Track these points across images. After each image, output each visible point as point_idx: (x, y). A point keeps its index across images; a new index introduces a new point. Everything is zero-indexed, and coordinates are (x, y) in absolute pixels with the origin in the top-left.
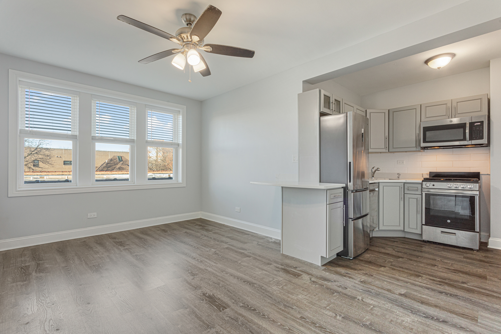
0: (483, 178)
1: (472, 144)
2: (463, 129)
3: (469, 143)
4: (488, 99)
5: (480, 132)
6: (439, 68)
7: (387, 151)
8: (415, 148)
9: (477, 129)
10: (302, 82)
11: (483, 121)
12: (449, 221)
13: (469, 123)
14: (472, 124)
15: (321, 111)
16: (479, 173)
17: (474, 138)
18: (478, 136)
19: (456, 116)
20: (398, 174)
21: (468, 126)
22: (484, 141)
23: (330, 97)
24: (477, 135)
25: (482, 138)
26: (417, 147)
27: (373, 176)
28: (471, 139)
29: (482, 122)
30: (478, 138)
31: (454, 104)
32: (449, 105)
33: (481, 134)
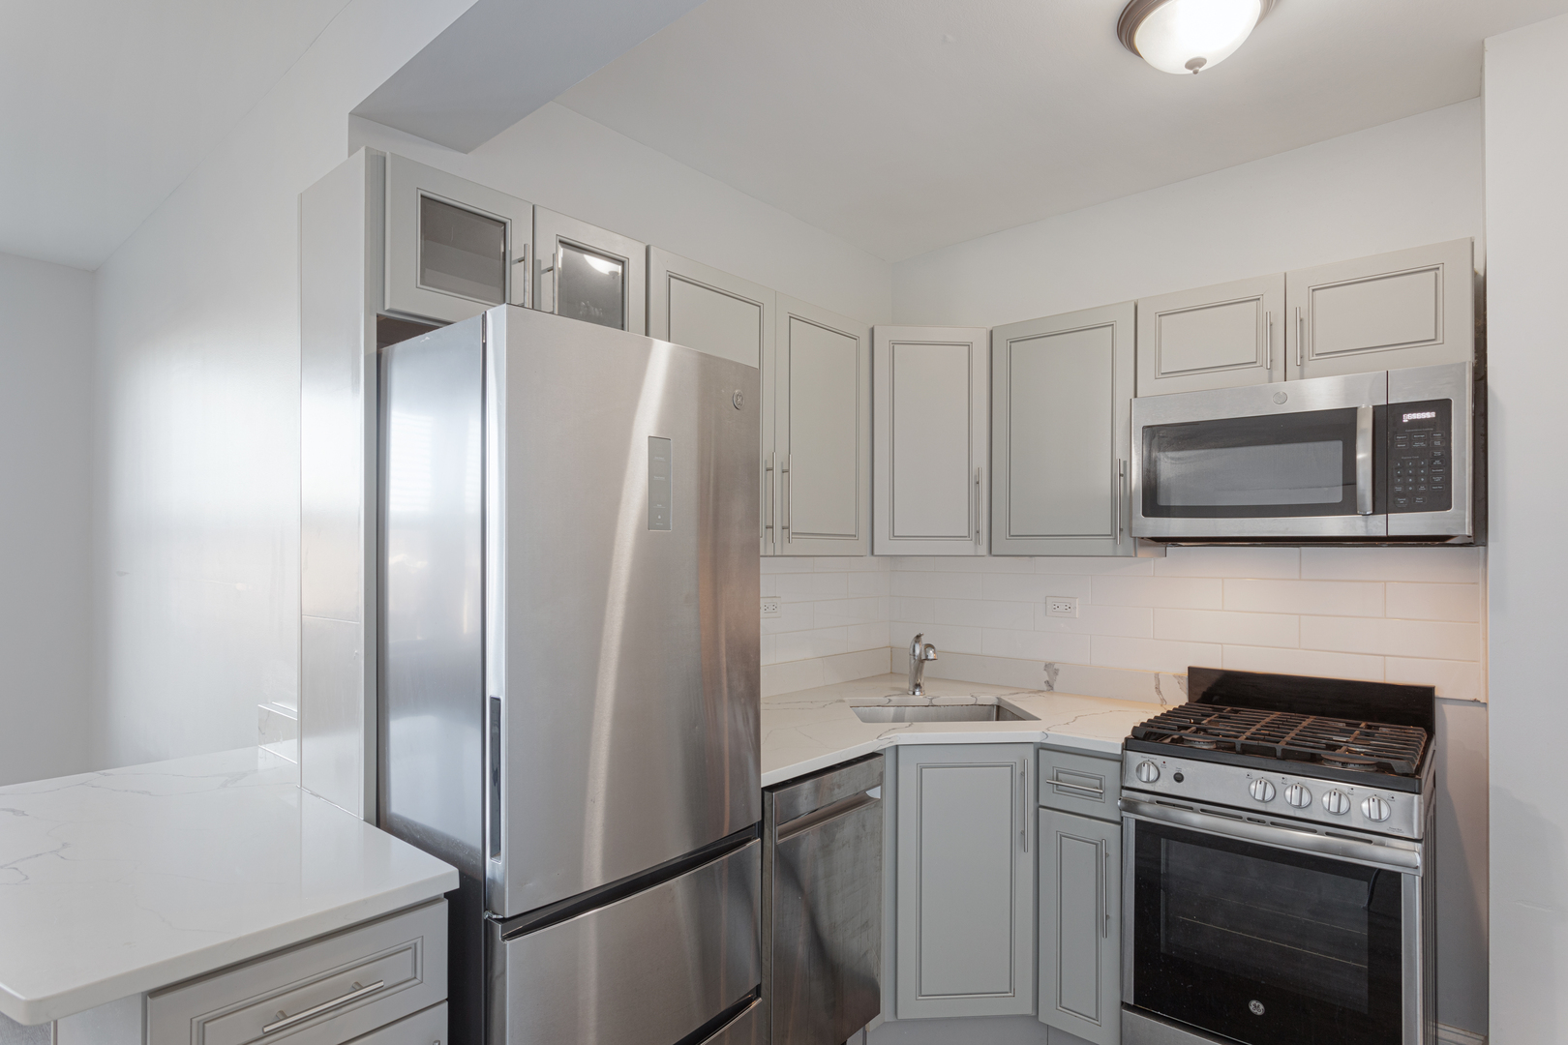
0: (1450, 720)
1: (1390, 534)
2: (1340, 444)
3: (1376, 526)
4: (1475, 274)
5: (1431, 466)
6: (1194, 64)
7: (983, 549)
8: (1109, 542)
9: (1417, 445)
10: (347, 115)
11: (1447, 403)
12: (1257, 1008)
13: (1374, 407)
14: (1386, 417)
15: (387, 308)
16: (1428, 693)
17: (1402, 501)
18: (1422, 488)
19: (1307, 370)
20: (1048, 666)
21: (1365, 425)
22: (1456, 519)
23: (504, 224)
24: (1417, 483)
25: (1440, 500)
26: (1116, 538)
27: (918, 686)
28: (1383, 503)
29: (1443, 407)
30: (1419, 500)
31: (1298, 300)
32: (1273, 305)
33: (1438, 479)
